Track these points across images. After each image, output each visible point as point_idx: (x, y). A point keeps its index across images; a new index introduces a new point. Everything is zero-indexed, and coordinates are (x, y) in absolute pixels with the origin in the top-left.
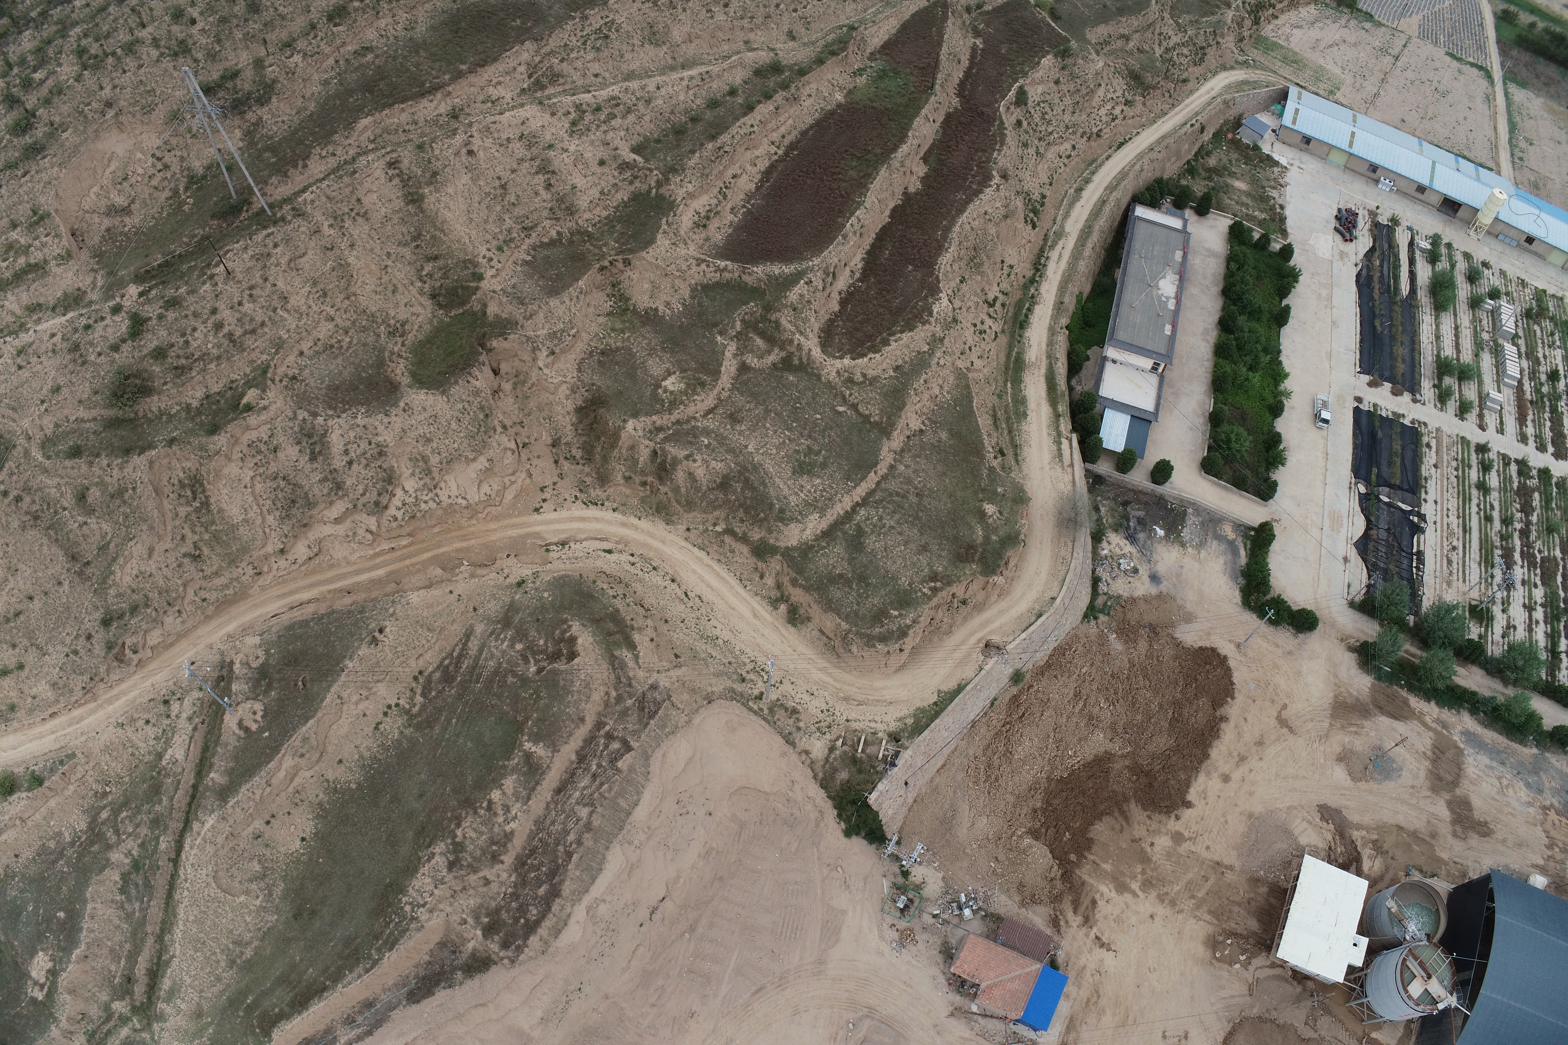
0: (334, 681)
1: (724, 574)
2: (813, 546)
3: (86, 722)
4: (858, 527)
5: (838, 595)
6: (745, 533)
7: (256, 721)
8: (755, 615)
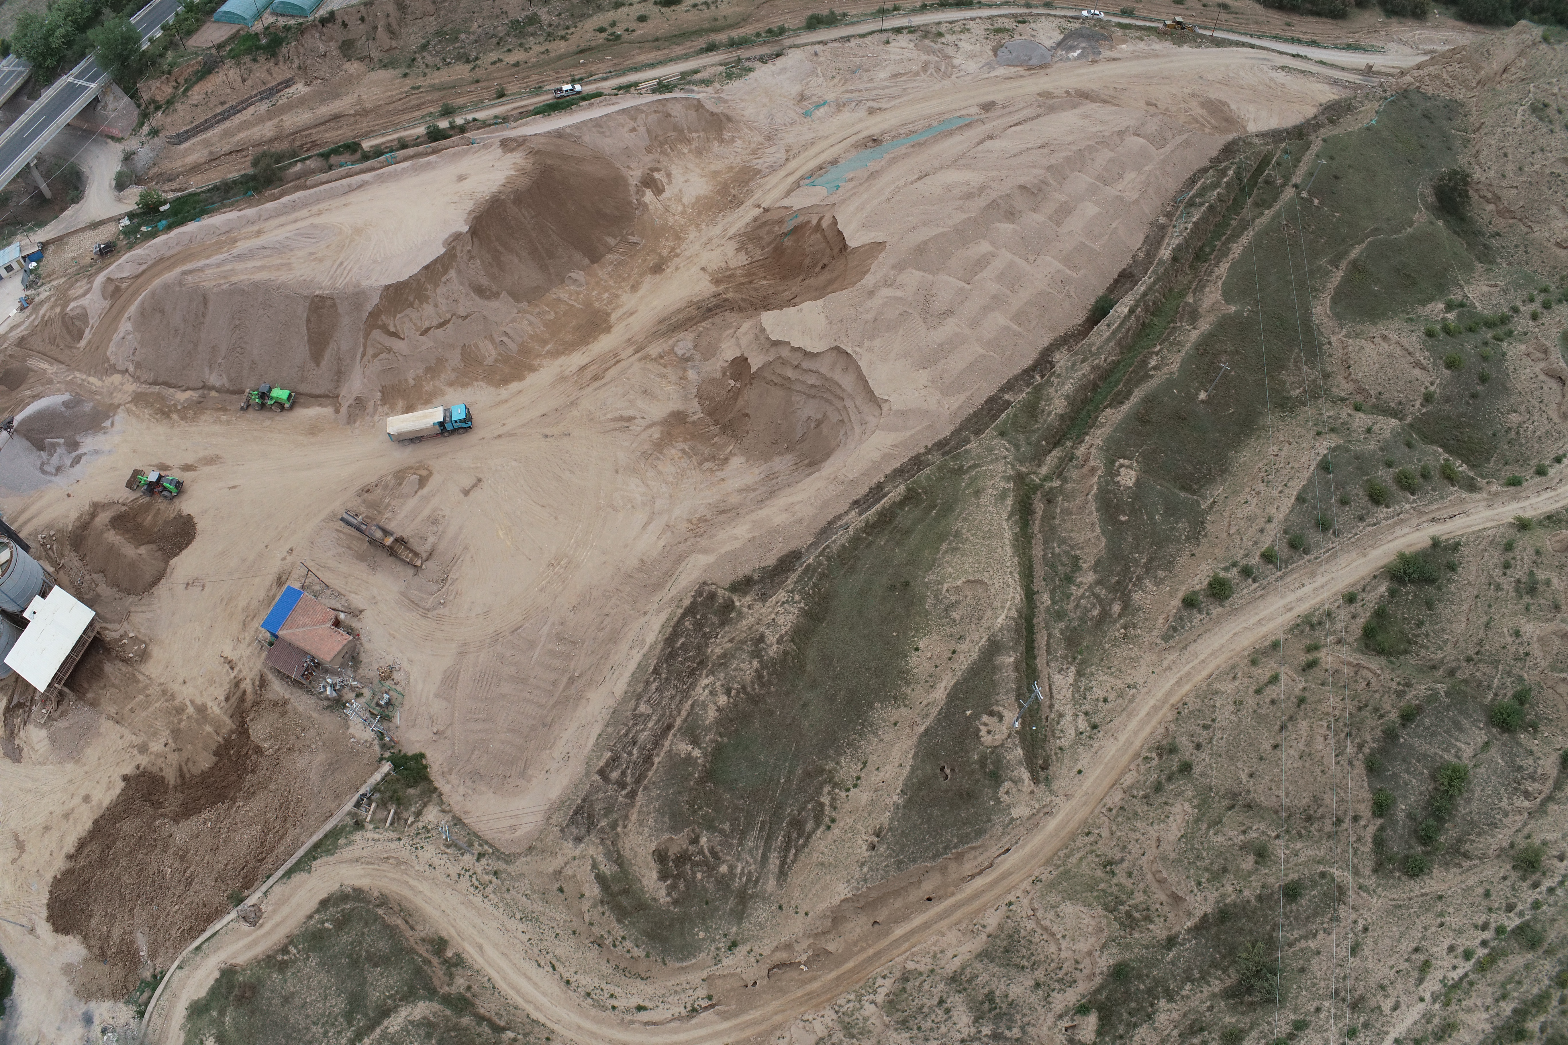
0: (909, 778)
1: (511, 993)
2: (401, 1000)
3: (1172, 681)
4: (350, 1023)
5: (381, 944)
6: (479, 1024)
7: (986, 725)
8: (480, 947)
